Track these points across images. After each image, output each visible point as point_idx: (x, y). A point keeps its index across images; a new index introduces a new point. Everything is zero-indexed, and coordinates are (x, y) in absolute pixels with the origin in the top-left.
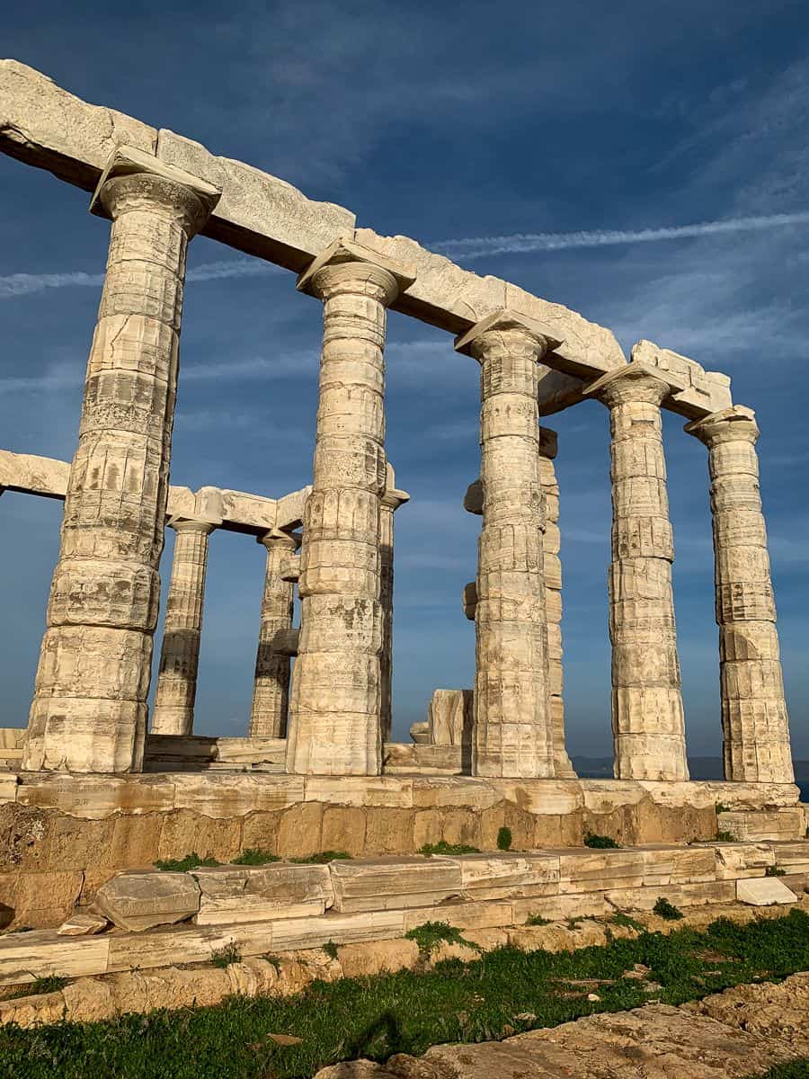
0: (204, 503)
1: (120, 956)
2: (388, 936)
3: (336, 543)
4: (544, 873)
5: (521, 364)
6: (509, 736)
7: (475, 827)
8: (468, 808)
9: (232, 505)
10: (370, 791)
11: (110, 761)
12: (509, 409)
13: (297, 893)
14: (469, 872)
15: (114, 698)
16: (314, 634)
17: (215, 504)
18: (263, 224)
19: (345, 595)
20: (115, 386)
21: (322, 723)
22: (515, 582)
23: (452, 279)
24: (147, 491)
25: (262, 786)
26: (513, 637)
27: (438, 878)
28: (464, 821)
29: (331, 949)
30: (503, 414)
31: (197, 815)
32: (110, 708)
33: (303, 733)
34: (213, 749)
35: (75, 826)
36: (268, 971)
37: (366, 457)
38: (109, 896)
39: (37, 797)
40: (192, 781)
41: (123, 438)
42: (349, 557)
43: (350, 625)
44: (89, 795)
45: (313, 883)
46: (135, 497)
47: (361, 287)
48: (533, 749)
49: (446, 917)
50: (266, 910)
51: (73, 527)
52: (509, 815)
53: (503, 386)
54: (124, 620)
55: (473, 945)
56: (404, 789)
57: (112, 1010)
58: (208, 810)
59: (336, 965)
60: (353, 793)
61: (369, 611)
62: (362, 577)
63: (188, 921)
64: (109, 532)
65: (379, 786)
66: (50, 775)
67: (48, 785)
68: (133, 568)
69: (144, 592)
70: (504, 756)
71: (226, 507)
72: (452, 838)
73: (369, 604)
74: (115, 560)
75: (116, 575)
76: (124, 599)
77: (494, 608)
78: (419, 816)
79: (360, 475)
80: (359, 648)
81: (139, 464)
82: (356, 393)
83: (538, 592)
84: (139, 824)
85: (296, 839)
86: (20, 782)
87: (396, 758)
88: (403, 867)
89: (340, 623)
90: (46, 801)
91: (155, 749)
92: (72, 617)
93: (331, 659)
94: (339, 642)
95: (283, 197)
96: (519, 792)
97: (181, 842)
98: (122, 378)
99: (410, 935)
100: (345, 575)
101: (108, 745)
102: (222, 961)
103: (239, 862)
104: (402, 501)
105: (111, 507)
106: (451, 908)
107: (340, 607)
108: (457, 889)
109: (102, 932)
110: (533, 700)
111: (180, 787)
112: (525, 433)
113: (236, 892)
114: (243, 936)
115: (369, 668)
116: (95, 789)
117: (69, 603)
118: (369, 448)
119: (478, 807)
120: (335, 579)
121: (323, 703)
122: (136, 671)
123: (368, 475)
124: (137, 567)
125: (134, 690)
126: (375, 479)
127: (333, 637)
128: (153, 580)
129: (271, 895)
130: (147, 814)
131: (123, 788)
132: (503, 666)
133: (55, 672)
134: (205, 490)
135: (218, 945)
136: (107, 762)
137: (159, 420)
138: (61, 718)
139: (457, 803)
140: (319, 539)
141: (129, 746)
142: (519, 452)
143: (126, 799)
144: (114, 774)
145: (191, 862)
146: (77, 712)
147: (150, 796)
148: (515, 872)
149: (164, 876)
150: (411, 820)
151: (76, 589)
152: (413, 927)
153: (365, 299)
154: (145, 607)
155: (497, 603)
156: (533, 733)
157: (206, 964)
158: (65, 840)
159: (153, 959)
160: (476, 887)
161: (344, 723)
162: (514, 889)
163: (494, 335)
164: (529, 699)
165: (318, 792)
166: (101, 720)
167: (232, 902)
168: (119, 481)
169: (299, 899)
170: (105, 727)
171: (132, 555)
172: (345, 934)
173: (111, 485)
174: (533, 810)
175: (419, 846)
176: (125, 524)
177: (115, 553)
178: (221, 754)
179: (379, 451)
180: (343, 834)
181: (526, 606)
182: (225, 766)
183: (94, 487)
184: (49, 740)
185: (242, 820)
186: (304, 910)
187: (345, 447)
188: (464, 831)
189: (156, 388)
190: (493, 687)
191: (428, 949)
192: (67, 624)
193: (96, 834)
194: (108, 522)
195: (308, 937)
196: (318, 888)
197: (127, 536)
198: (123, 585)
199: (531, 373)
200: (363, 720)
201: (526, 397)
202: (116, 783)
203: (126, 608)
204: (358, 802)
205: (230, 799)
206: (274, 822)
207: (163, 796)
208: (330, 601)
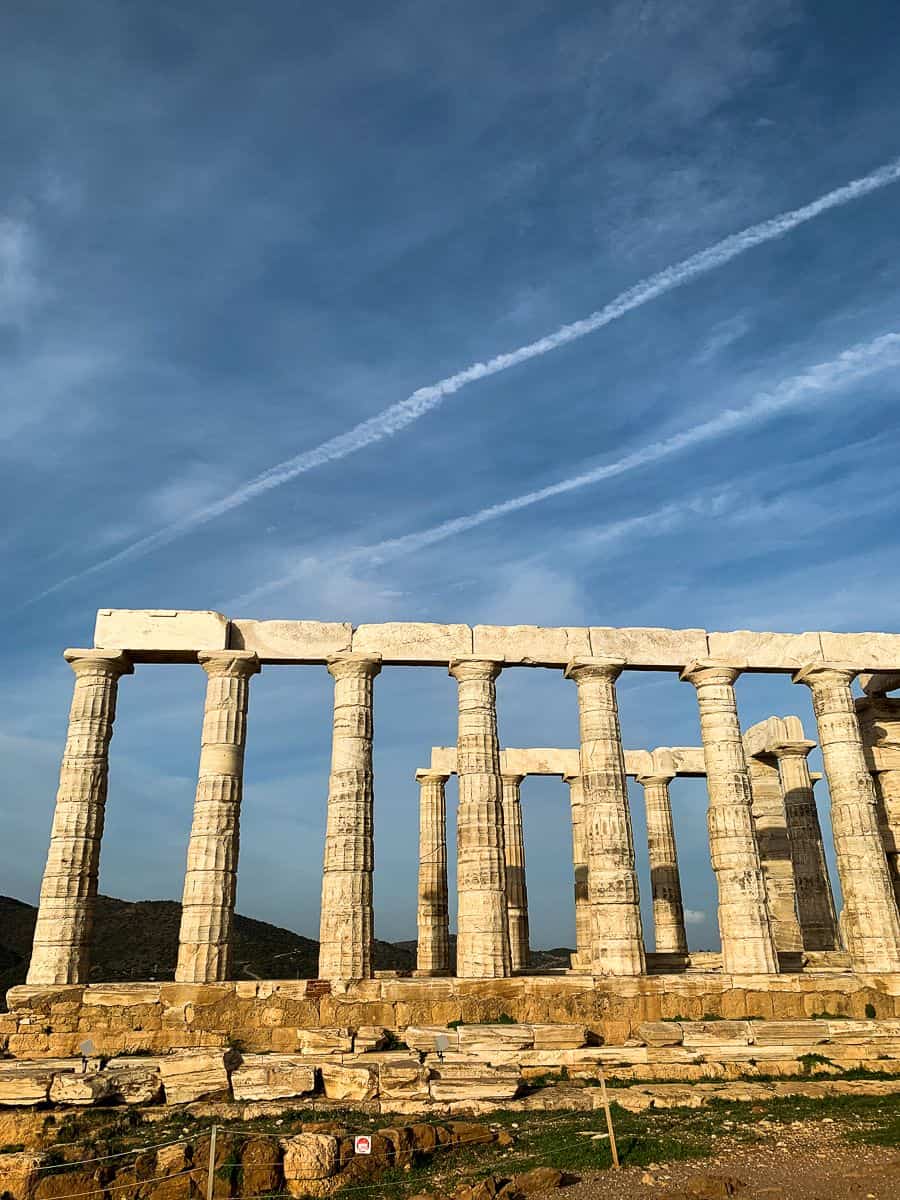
0: (659, 761)
1: (653, 1056)
2: (785, 1058)
3: (727, 839)
4: (888, 1030)
5: (836, 693)
6: (868, 946)
7: (847, 1004)
8: (841, 993)
9: (681, 759)
10: (771, 982)
11: (631, 970)
12: (832, 725)
13: (733, 1034)
14: (834, 1027)
15: (627, 939)
16: (725, 894)
17: (668, 762)
18: (652, 659)
19: (737, 870)
20: (597, 780)
21: (738, 944)
22: (856, 844)
23: (777, 645)
24: (622, 832)
25: (709, 981)
26: (859, 880)
27: (814, 1030)
28: (838, 1000)
29: (753, 1062)
30: (830, 728)
31: (677, 996)
32: (626, 944)
33: (728, 951)
34: (686, 960)
35: (622, 1001)
36: (720, 1067)
37: (736, 785)
38: (643, 1031)
39: (603, 987)
40: (674, 978)
41: (605, 807)
42: (735, 847)
43: (743, 887)
44: (625, 986)
45: (740, 1030)
46: (617, 835)
47: (715, 680)
48: (886, 954)
49: (820, 1051)
50: (716, 1041)
51: (593, 855)
52: (872, 997)
53: (826, 710)
54: (624, 900)
55: (837, 1066)
56: (794, 981)
57: (652, 1075)
58: (681, 993)
59: (755, 1069)
60: (762, 984)
61: (754, 877)
62: (745, 858)
63: (679, 1044)
64: (609, 856)
65: (776, 979)
66: (606, 977)
67: (607, 982)
68: (623, 872)
69: (631, 884)
70: (866, 959)
71: (677, 761)
72: (831, 1010)
73: (753, 873)
74: (614, 870)
75: (615, 878)
76: (622, 889)
77: (845, 861)
78: (806, 997)
79: (734, 797)
80: (751, 900)
81: (615, 819)
82: (723, 747)
83: (874, 848)
84: (650, 1000)
85: (731, 1008)
86: (594, 980)
87: (814, 962)
88: (790, 1023)
89: (737, 886)
90: (607, 989)
91: (652, 962)
92: (601, 900)
93: (736, 908)
94: (738, 897)
95: (660, 638)
96: (877, 982)
97: (672, 1008)
98: (599, 775)
99: (799, 1059)
100: (734, 858)
101: (628, 961)
102: (697, 1062)
103: (701, 1020)
104: (810, 748)
105: (607, 844)
106: (824, 1046)
107: (736, 877)
108: (826, 1037)
109: (644, 1046)
110: (882, 921)
111: (666, 982)
112: (847, 739)
113: (700, 1032)
114: (708, 1053)
115: (760, 911)
116: (628, 983)
117: (598, 894)
118: (737, 779)
119: (847, 991)
120: (730, 861)
121: (736, 932)
122: (634, 924)
123: (738, 796)
124: (625, 872)
125: (635, 934)
126: (743, 797)
127: (735, 895)
128: (633, 877)
129: (718, 1034)
130: (653, 995)
131: (639, 982)
132: (857, 901)
133: (599, 928)
134: (659, 750)
135: (695, 1055)
136: (629, 971)
137: (620, 793)
138: (605, 950)
139: (831, 989)
140: (717, 838)
141: (638, 962)
142: (843, 754)
143: (642, 988)
144: (634, 976)
145: (678, 1019)
146: (612, 947)
147: (652, 986)
148: (865, 1029)
149: (664, 1023)
150: (801, 999)
151: (600, 886)
152: (801, 1055)
153: (719, 687)
154: (632, 891)
155: (847, 858)
156: (884, 943)
157: (690, 1064)
158: (619, 1007)
159: (666, 1059)
160: (840, 1036)
161: (750, 944)
162: (868, 1039)
163: (813, 676)
164: (878, 921)
165: (741, 983)
166: (623, 950)
167: (698, 1036)
168: (608, 829)
169: (733, 1037)
170: (626, 953)
171: (621, 866)
172: (760, 1056)
173: (605, 832)
174: (889, 993)
175: (809, 1015)
176: (615, 851)
177: (613, 866)
178: (693, 963)
179: (743, 779)
180: (759, 1007)
181: (866, 858)
182: (696, 970)
183: (598, 833)
184: (602, 960)
185: (700, 998)
186: (736, 1042)
187: (722, 781)
188: (839, 1005)
189: (616, 777)
190: (852, 914)
191: (809, 1067)
192: (599, 904)
193: (631, 1005)
194: (608, 851)
195: (739, 1056)
196: (743, 1033)
197: (617, 857)
198: (620, 882)
199: (844, 697)
200: (761, 942)
201: (843, 714)
202: (636, 980)
203: (624, 893)
204: (765, 989)
205: (692, 987)
206: (718, 999)
207: (658, 986)
208: (730, 874)
